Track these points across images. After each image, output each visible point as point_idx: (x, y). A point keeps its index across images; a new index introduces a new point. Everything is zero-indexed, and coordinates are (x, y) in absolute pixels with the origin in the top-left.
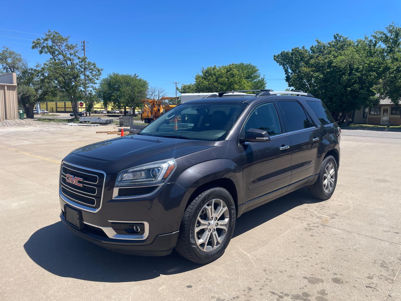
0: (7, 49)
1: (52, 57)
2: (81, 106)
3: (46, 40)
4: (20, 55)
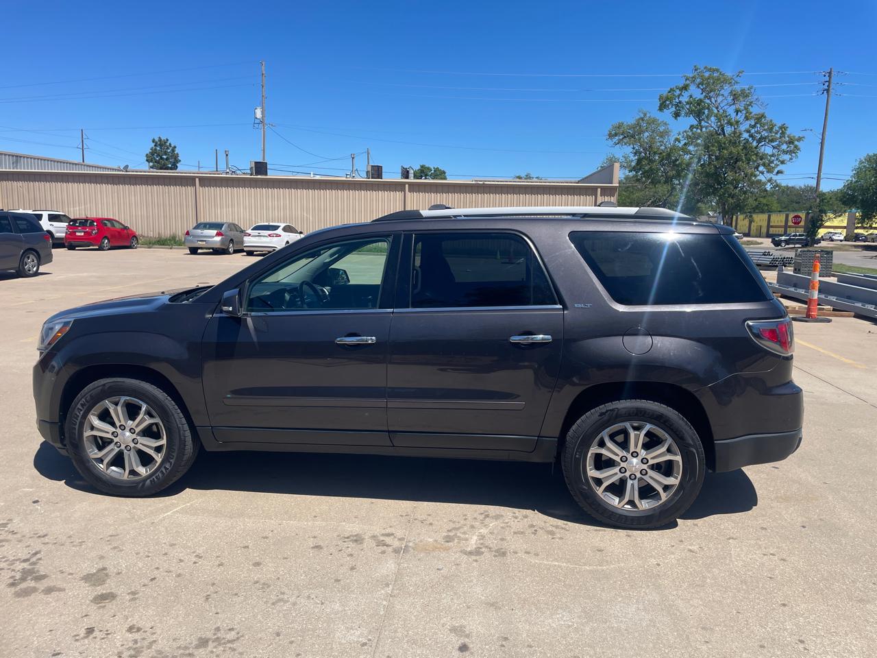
0: (645, 115)
1: (695, 122)
2: (795, 223)
3: (685, 88)
4: (665, 124)
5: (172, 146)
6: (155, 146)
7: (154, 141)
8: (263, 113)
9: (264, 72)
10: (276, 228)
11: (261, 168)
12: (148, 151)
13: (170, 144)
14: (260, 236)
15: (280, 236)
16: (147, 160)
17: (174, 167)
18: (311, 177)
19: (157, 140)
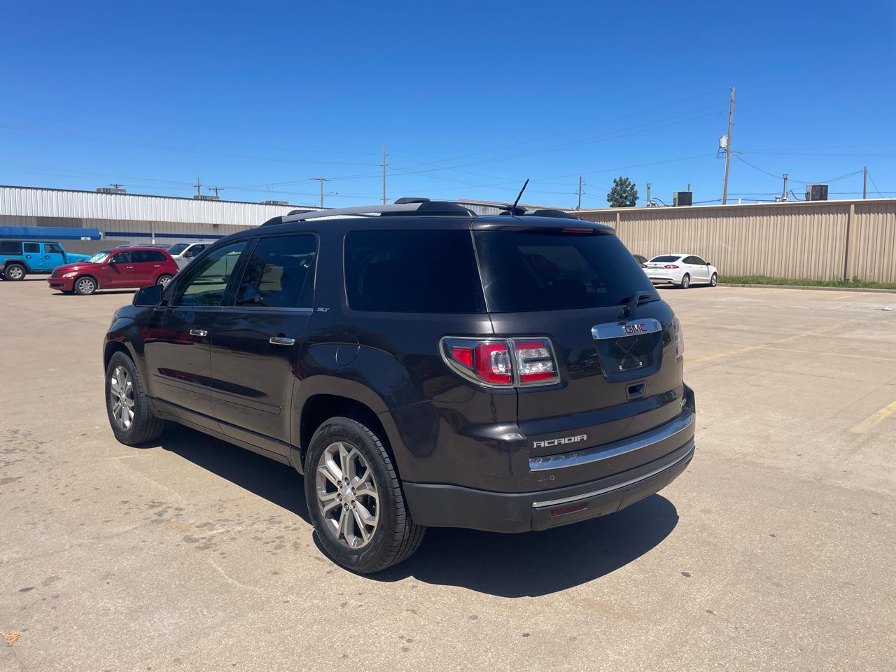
5: (632, 184)
6: (616, 186)
7: (615, 181)
8: (728, 141)
9: (733, 99)
10: (676, 258)
11: (685, 198)
12: (610, 191)
13: (630, 183)
14: (657, 268)
15: (678, 267)
16: (608, 200)
17: (633, 204)
18: (740, 203)
19: (618, 180)
